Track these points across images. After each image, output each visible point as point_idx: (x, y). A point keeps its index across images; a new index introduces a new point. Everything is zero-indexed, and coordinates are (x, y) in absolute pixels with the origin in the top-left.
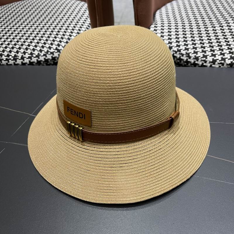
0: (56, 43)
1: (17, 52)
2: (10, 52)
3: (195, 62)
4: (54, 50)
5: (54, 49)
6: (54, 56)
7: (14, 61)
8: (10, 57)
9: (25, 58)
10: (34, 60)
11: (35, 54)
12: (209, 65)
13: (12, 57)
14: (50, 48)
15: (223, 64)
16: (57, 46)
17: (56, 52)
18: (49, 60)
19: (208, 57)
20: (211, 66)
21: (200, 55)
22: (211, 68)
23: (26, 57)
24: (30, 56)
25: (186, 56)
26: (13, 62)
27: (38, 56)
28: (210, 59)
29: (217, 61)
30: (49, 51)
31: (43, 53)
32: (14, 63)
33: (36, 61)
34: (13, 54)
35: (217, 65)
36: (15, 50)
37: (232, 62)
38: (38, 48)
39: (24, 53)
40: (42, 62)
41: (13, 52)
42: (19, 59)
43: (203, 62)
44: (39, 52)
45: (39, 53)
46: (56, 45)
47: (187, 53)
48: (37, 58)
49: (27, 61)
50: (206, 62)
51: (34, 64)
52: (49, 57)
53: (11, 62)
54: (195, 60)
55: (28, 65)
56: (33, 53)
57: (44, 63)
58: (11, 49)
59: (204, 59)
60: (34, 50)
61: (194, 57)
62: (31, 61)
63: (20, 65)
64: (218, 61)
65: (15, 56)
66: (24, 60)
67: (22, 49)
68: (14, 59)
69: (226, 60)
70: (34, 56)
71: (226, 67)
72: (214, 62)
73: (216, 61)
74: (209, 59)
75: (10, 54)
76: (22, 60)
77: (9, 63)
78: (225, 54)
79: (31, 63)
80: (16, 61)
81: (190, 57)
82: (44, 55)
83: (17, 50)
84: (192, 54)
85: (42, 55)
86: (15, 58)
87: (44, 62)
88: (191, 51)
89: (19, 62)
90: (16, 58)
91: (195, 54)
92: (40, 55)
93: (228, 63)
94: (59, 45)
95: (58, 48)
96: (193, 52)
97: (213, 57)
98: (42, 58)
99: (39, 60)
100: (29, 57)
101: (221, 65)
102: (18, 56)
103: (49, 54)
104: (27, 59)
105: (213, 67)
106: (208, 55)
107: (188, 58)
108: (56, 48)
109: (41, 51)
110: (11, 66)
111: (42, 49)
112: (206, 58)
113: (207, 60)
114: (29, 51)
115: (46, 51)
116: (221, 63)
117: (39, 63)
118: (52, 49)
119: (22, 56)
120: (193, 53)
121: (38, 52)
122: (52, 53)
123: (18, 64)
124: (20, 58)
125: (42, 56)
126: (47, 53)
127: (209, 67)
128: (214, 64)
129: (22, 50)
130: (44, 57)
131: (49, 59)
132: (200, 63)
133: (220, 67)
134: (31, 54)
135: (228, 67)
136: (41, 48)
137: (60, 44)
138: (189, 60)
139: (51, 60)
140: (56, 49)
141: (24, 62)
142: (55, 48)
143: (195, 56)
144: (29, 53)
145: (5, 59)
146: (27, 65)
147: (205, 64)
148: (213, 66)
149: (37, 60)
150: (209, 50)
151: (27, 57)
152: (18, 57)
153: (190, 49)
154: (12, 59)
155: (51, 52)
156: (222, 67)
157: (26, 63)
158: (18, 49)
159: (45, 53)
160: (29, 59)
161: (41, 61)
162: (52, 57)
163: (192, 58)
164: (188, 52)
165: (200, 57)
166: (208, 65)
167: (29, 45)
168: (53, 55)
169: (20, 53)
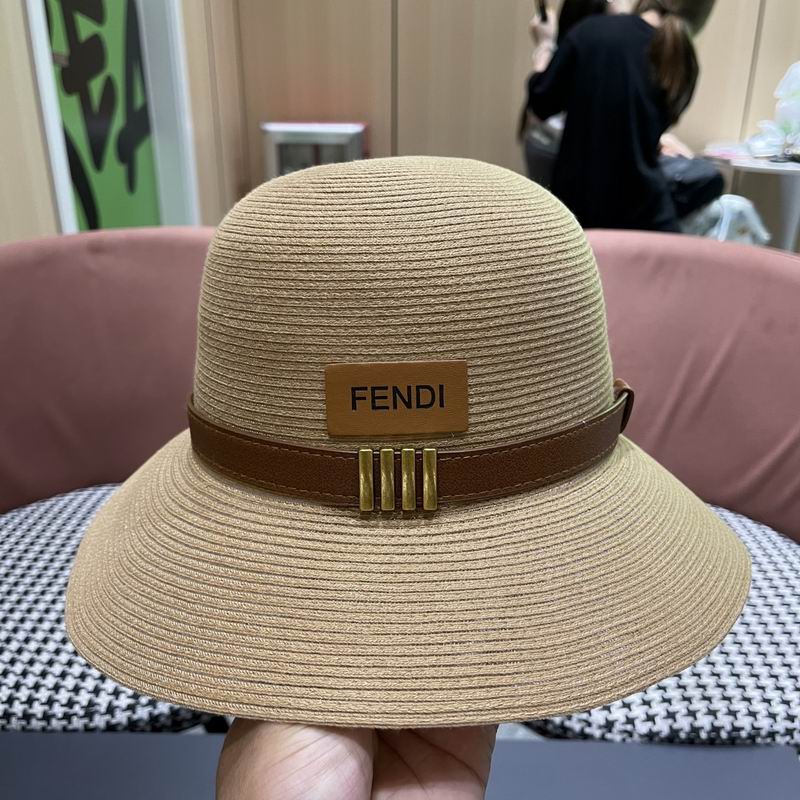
1: (97, 691)
2: (76, 690)
7: (86, 721)
8: (77, 708)
9: (117, 711)
13: (82, 707)
15: (630, 734)
20: (603, 738)
23: (119, 707)
24: (131, 701)
26: (82, 722)
28: (598, 717)
29: (616, 724)
32: (85, 725)
34: (84, 698)
35: (617, 735)
37: (650, 729)
41: (83, 692)
42: (101, 714)
49: (121, 717)
50: (589, 724)
51: (141, 724)
53: (77, 723)
55: (125, 729)
62: (134, 717)
63: (102, 731)
64: (618, 724)
65: (91, 704)
66: (113, 716)
68: (85, 713)
72: (609, 725)
73: (614, 725)
75: (75, 698)
76: (108, 717)
77: (70, 727)
79: (132, 725)
80: (91, 720)
89: (99, 721)
90: (92, 709)
93: (643, 733)
100: (128, 705)
101: (625, 735)
102: (99, 705)
104: (123, 710)
110: (75, 734)
113: (591, 719)
116: (626, 731)
119: (110, 703)
123: (94, 729)
124: (103, 709)
127: (598, 738)
128: (610, 731)
132: (577, 727)
133: (624, 740)
134: (136, 696)
135: (642, 743)
141: (113, 721)
144: (130, 693)
145: (60, 715)
146: (120, 728)
147: (588, 730)
148: (609, 736)
149: (150, 713)
151: (124, 706)
152: (97, 708)
154: (82, 713)
156: (629, 740)
157: (120, 724)
160: (129, 713)
166: (597, 733)
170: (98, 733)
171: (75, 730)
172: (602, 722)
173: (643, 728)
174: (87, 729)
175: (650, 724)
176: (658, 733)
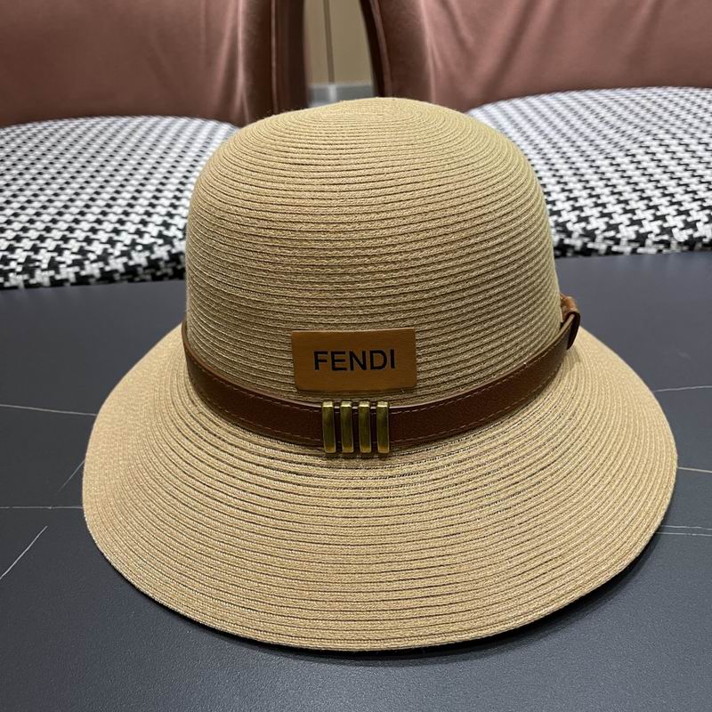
0: (157, 219)
1: (35, 249)
2: (11, 249)
3: (585, 244)
4: (153, 240)
5: (152, 237)
6: (153, 257)
7: (26, 277)
8: (13, 265)
9: (62, 266)
10: (93, 269)
11: (93, 252)
12: (628, 249)
13: (19, 264)
14: (139, 233)
15: (667, 244)
16: (162, 228)
17: (160, 245)
18: (140, 270)
19: (621, 227)
20: (634, 251)
21: (597, 224)
22: (635, 256)
23: (63, 263)
24: (79, 257)
25: (558, 231)
26: (21, 278)
27: (104, 258)
28: (628, 233)
29: (649, 236)
30: (139, 241)
31: (119, 247)
32: (25, 281)
33: (97, 273)
34: (20, 255)
35: (650, 247)
36: (27, 244)
37: (691, 236)
38: (103, 236)
39: (59, 250)
40: (117, 277)
41: (18, 251)
42: (43, 270)
43: (611, 243)
44: (108, 246)
45: (105, 250)
46: (157, 225)
47: (557, 224)
48: (101, 264)
49: (68, 273)
50: (617, 242)
51: (92, 280)
52: (139, 258)
53: (16, 279)
54: (586, 240)
55: (73, 284)
56: (88, 248)
57: (125, 277)
58: (12, 242)
59: (612, 233)
60: (88, 241)
61: (581, 232)
62: (83, 273)
63: (46, 287)
64: (652, 236)
65: (28, 259)
66: (58, 272)
67: (48, 241)
68: (24, 269)
69: (674, 231)
70: (92, 257)
71: (678, 251)
72: (641, 239)
73: (647, 237)
74: (626, 234)
75: (10, 256)
76: (52, 273)
77: (7, 284)
78: (667, 218)
79: (82, 280)
80: (32, 276)
81: (569, 234)
82: (123, 254)
83: (33, 243)
84: (574, 223)
85: (117, 253)
86: (29, 267)
87: (122, 274)
88: (569, 217)
89: (42, 277)
90: (31, 265)
91: (583, 224)
92: (111, 254)
93: (682, 240)
94: (166, 225)
95: (166, 233)
96: (575, 219)
97: (636, 228)
98: (117, 264)
99: (108, 269)
100: (74, 261)
101: (661, 247)
102: (39, 261)
103: (140, 251)
104: (69, 266)
105: (640, 254)
106: (621, 223)
107: (563, 236)
108: (160, 232)
109: (112, 242)
110: (15, 291)
111: (116, 238)
112: (618, 232)
113: (619, 236)
114: (74, 245)
115: (128, 242)
116: (661, 242)
117: (107, 277)
118: (146, 236)
119: (52, 258)
120: (578, 222)
121: (102, 246)
122: (149, 248)
123: (39, 285)
124: (45, 266)
125: (117, 257)
126: (134, 249)
127: (628, 254)
128: (643, 245)
129: (50, 244)
130: (125, 259)
131: (140, 265)
132: (602, 247)
133: (660, 251)
134: (82, 251)
135: (683, 251)
136: (113, 235)
137: (170, 221)
138: (567, 241)
139: (145, 268)
140: (160, 235)
141: (58, 277)
142: (155, 233)
143: (584, 229)
144: (75, 250)
146: (68, 284)
147: (615, 248)
148: (640, 250)
149: (102, 270)
150: (621, 211)
151: (69, 262)
152: (37, 264)
153: (563, 213)
154: (19, 269)
155: (144, 245)
156: (665, 251)
157: (67, 280)
158: (38, 242)
159: (125, 249)
160: (77, 269)
161: (116, 271)
162: (148, 258)
163: (575, 235)
164: (561, 220)
165: (597, 229)
167: (71, 230)
168: (152, 252)
169: (43, 251)
170: (41, 289)
171: (15, 288)
172: (633, 236)
173: (681, 236)
174: (27, 285)
175: (690, 231)
176: (700, 238)
